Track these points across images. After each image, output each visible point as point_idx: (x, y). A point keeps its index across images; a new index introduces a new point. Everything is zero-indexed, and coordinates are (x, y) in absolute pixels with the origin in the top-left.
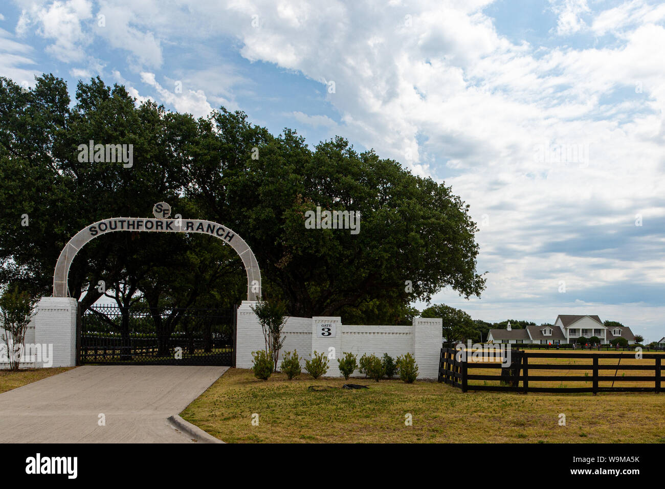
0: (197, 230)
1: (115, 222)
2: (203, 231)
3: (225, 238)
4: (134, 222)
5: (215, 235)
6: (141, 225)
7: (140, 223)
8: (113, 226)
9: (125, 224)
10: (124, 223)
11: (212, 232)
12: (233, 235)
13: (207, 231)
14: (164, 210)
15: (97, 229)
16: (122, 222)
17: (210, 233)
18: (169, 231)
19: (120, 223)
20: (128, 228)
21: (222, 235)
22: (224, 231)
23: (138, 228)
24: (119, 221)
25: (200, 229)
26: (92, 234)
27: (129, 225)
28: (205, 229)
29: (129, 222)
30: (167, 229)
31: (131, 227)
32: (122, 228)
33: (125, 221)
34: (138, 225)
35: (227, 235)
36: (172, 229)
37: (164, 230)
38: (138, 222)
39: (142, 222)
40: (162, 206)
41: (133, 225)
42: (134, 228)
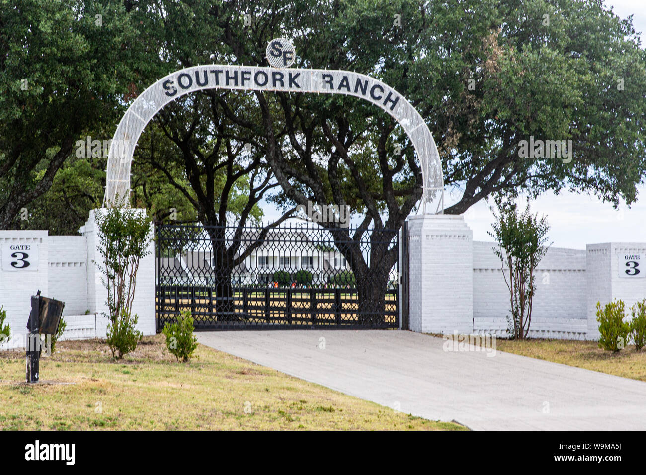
0: (340, 88)
1: (205, 72)
2: (349, 90)
3: (385, 104)
4: (236, 73)
5: (368, 97)
6: (249, 79)
7: (246, 76)
8: (202, 81)
9: (222, 77)
10: (220, 75)
11: (364, 92)
12: (397, 99)
13: (356, 91)
14: (285, 53)
15: (176, 84)
16: (217, 73)
17: (359, 95)
18: (294, 89)
19: (214, 75)
20: (227, 84)
21: (379, 98)
22: (382, 90)
23: (243, 84)
24: (212, 71)
25: (344, 86)
26: (168, 94)
27: (228, 78)
28: (352, 87)
29: (227, 72)
30: (291, 86)
31: (232, 82)
32: (217, 83)
33: (221, 71)
34: (243, 79)
35: (388, 99)
36: (298, 87)
37: (286, 89)
38: (243, 73)
39: (249, 73)
40: (281, 46)
41: (235, 78)
42: (236, 84)
